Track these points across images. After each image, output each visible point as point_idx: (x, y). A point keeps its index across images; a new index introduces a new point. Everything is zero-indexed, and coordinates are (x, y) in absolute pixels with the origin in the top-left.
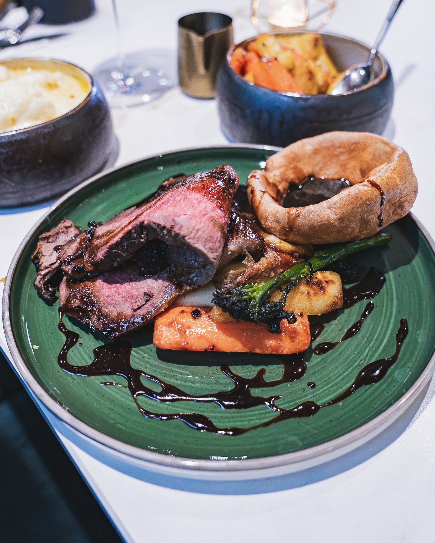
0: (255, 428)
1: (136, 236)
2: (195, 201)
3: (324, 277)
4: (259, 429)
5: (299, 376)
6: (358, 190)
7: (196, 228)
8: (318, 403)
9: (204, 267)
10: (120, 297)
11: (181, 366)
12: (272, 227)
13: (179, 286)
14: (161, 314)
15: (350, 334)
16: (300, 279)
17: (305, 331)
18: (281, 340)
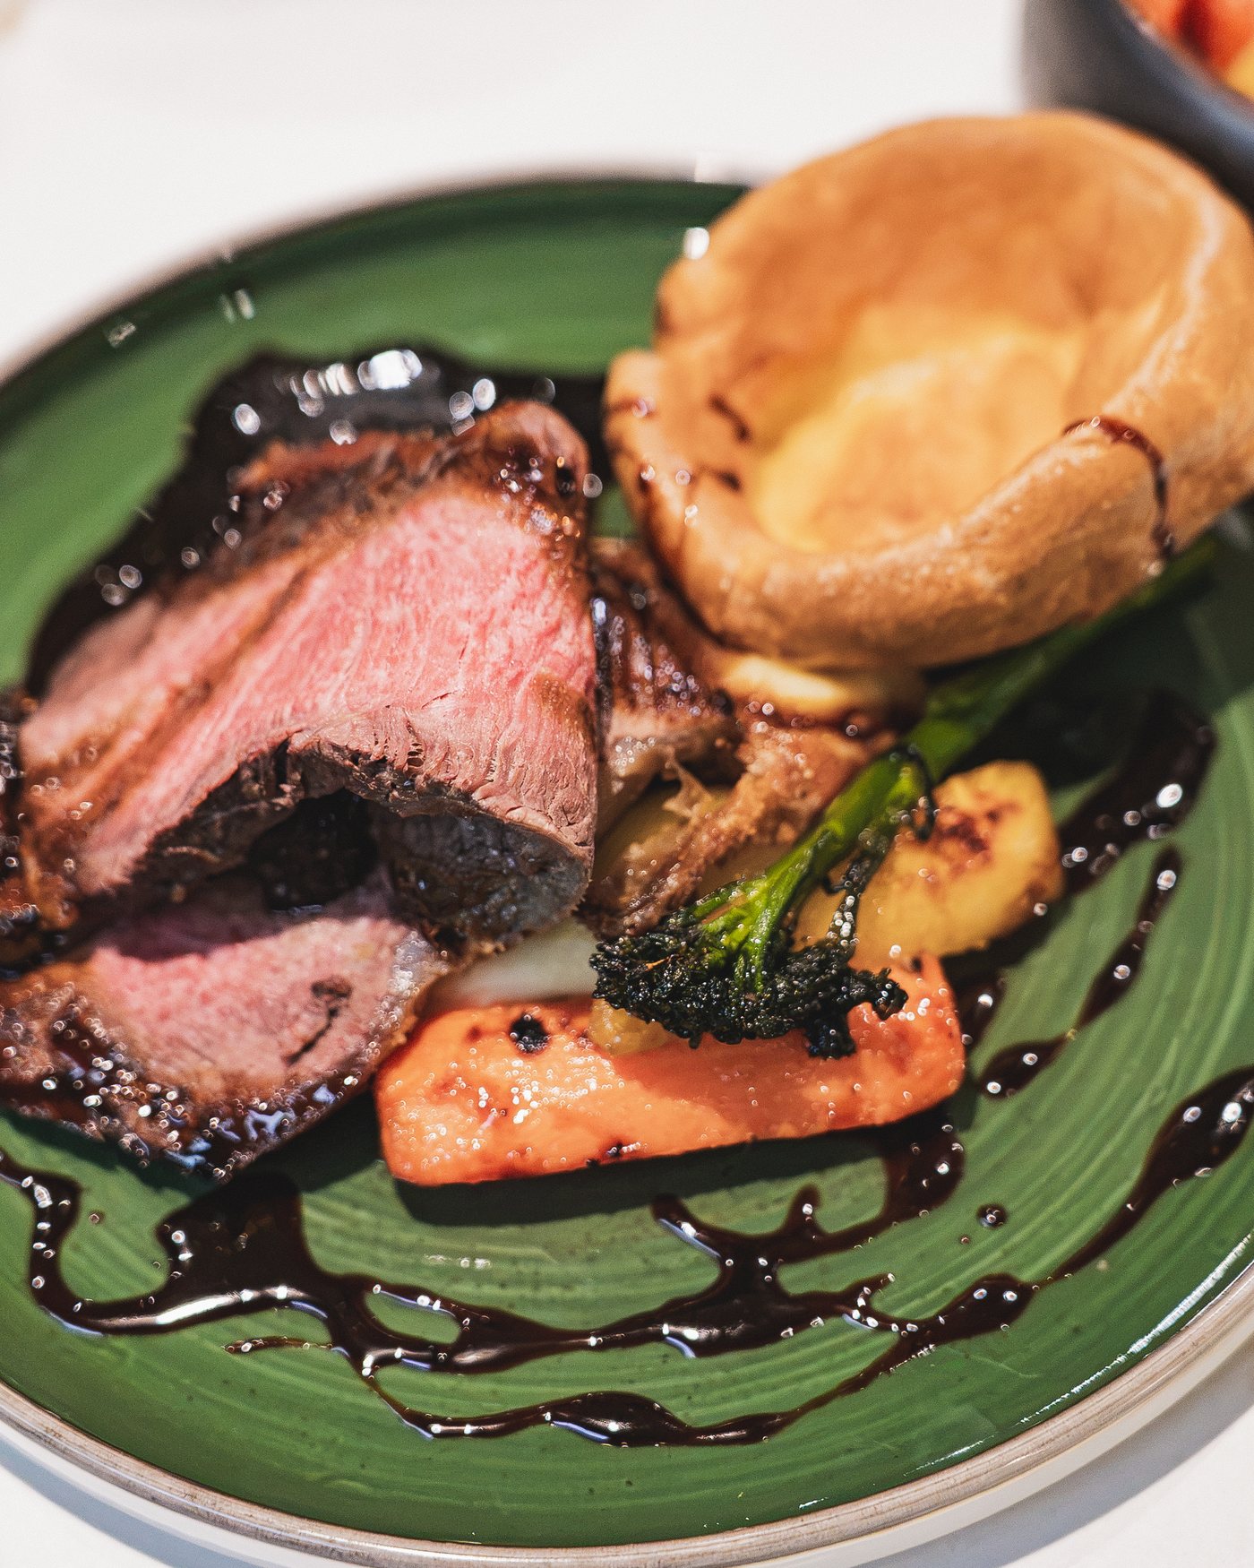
0: (820, 1402)
1: (261, 790)
2: (465, 628)
3: (981, 796)
4: (834, 1404)
5: (942, 1191)
6: (1066, 463)
7: (500, 744)
8: (1026, 1276)
9: (542, 868)
10: (211, 1010)
11: (501, 1231)
12: (750, 630)
13: (448, 942)
14: (394, 1057)
15: (1106, 994)
16: (889, 832)
17: (940, 1025)
18: (858, 1074)
